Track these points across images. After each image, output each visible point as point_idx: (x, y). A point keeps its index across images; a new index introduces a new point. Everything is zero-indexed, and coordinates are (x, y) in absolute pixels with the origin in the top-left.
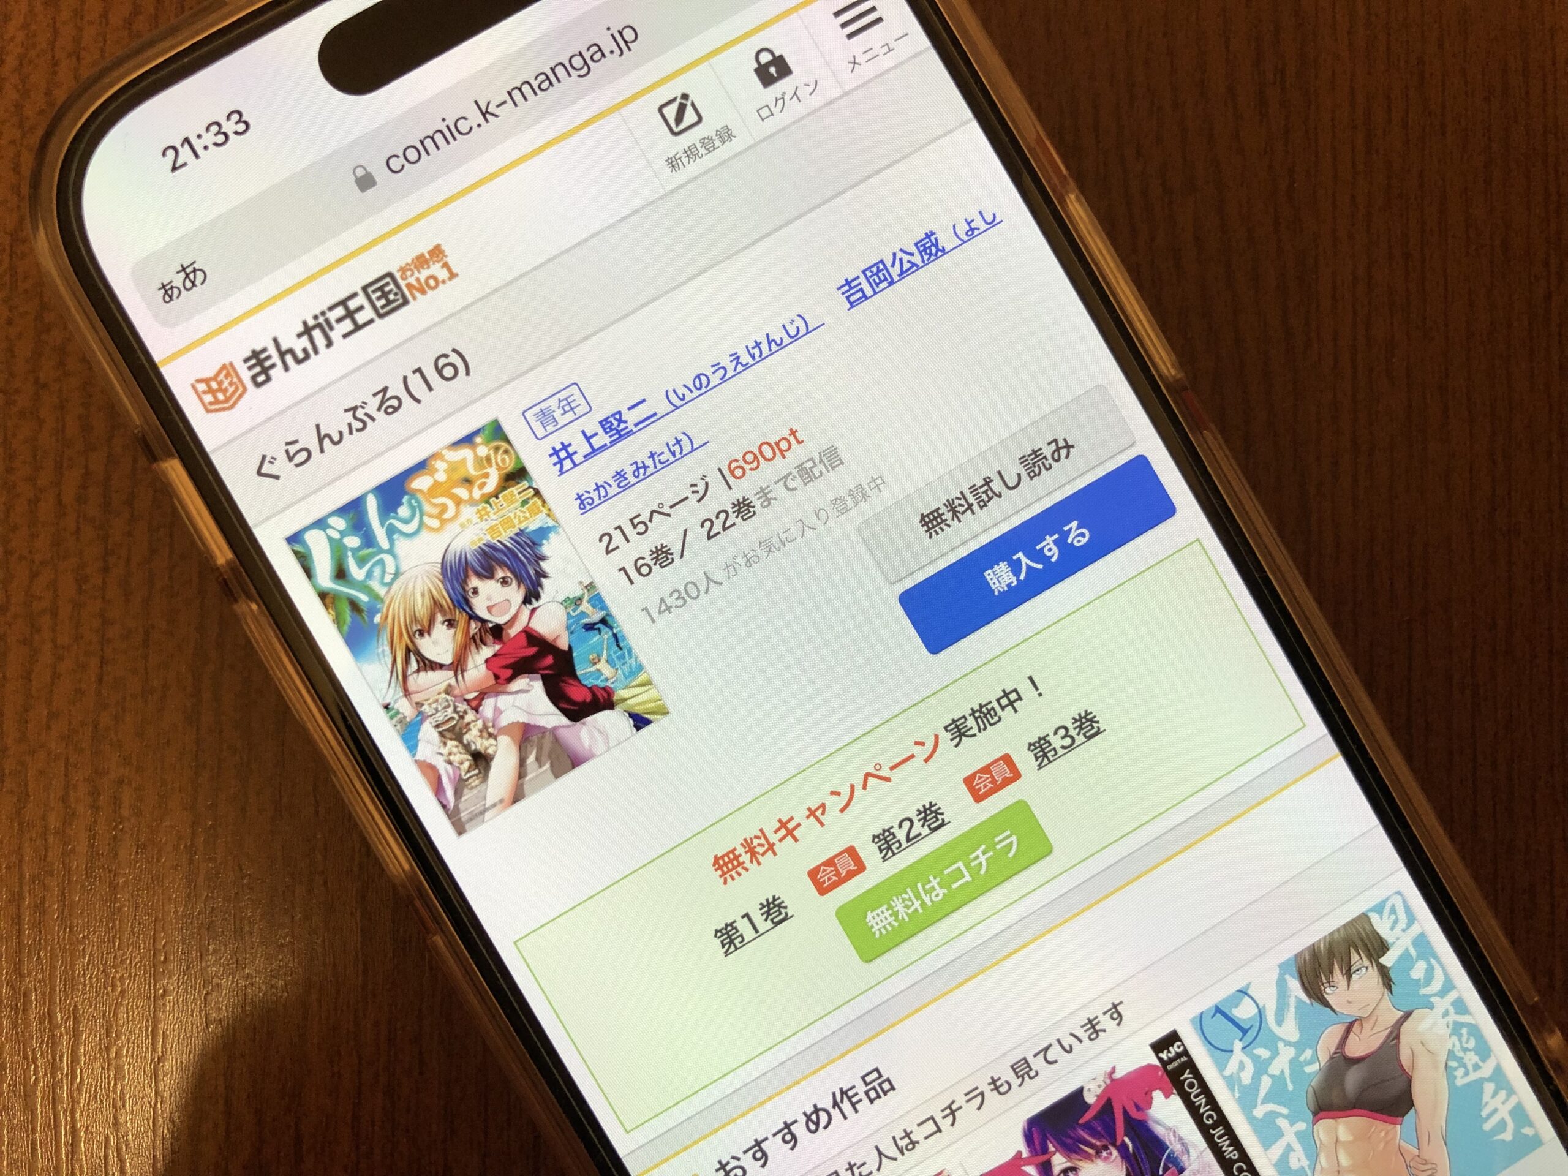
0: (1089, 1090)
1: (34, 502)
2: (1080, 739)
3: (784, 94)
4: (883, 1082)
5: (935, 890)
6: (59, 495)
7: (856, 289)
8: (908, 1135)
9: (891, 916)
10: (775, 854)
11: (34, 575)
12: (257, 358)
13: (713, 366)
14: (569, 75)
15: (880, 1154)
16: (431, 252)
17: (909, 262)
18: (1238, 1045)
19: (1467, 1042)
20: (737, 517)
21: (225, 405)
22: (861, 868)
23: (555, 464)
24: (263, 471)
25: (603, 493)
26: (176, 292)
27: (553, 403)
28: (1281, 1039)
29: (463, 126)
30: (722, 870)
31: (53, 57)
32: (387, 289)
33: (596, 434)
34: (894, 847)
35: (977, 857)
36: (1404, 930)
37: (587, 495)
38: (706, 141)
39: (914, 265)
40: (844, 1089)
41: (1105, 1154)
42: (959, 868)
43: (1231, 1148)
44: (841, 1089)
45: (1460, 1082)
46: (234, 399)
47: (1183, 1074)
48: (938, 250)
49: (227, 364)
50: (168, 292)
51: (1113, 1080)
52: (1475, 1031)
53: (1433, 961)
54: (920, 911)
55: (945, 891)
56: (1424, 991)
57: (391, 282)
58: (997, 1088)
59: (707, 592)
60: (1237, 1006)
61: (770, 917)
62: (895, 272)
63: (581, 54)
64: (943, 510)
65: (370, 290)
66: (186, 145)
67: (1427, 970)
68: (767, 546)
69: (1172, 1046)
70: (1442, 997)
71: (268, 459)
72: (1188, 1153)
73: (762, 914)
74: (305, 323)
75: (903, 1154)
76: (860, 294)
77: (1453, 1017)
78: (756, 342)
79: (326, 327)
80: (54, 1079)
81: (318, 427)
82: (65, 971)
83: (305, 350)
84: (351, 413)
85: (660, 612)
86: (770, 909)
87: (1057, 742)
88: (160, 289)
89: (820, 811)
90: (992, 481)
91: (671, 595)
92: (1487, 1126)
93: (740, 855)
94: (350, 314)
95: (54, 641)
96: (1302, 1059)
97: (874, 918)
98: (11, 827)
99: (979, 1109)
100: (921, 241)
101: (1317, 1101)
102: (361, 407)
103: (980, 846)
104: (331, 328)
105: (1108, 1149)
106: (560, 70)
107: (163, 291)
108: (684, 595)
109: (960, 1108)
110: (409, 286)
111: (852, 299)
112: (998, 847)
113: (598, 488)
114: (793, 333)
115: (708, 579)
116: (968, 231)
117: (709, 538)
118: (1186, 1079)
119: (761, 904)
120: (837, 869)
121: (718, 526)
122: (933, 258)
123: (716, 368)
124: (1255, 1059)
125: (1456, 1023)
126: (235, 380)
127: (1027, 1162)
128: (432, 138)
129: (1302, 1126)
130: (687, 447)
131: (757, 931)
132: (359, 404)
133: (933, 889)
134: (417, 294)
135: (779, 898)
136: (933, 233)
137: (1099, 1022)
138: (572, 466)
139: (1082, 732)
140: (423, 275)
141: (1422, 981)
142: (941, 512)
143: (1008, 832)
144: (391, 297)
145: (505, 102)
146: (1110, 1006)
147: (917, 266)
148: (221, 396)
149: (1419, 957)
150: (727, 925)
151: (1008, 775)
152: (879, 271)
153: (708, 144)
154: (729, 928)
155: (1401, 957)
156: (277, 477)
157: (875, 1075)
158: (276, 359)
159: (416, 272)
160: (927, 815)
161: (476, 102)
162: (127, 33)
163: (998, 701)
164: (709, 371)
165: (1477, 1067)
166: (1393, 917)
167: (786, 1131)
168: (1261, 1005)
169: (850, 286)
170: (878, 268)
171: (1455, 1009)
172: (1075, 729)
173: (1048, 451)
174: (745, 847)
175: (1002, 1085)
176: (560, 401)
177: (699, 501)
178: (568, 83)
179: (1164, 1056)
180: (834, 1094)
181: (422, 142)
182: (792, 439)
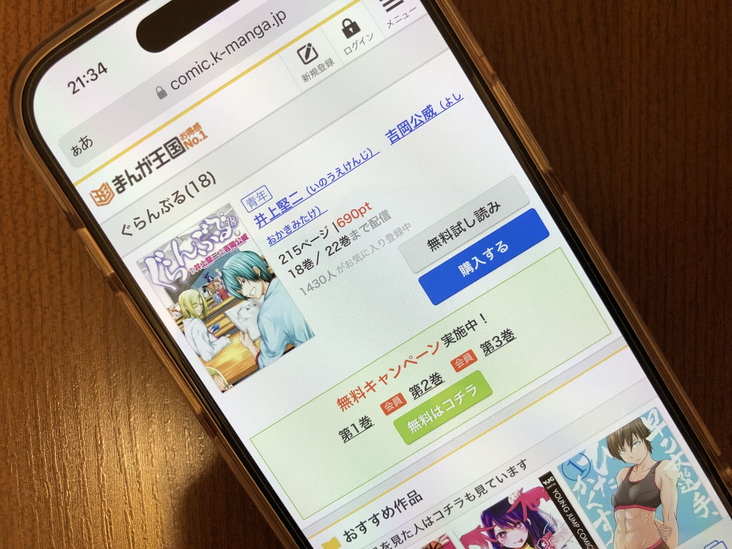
0: (511, 498)
1: (27, 243)
2: (505, 342)
3: (357, 41)
4: (417, 496)
5: (439, 411)
6: (38, 239)
7: (395, 134)
8: (429, 519)
9: (419, 423)
10: (365, 397)
11: (30, 276)
12: (118, 180)
13: (328, 175)
14: (254, 37)
15: (417, 527)
16: (194, 127)
17: (419, 120)
18: (579, 478)
19: (687, 474)
20: (342, 245)
21: (106, 202)
22: (404, 402)
23: (257, 224)
24: (125, 232)
25: (280, 236)
26: (79, 150)
27: (255, 195)
28: (600, 475)
29: (206, 65)
30: (341, 405)
31: (18, 34)
32: (175, 145)
33: (275, 209)
34: (419, 393)
35: (458, 396)
36: (658, 425)
37: (272, 237)
38: (321, 66)
39: (422, 122)
40: (400, 500)
41: (518, 526)
42: (449, 401)
43: (576, 523)
44: (398, 500)
45: (683, 492)
46: (109, 199)
47: (554, 491)
48: (433, 114)
49: (105, 183)
50: (76, 151)
51: (522, 494)
52: (691, 469)
53: (671, 439)
54: (432, 421)
55: (443, 412)
56: (666, 452)
57: (177, 142)
58: (469, 498)
59: (329, 280)
60: (579, 460)
61: (364, 425)
62: (413, 125)
63: (259, 27)
64: (438, 238)
65: (167, 146)
66: (79, 81)
67: (668, 442)
68: (356, 258)
69: (549, 478)
70: (675, 454)
71: (126, 226)
72: (557, 525)
73: (360, 424)
74: (139, 163)
75: (427, 527)
76: (396, 137)
77: (680, 463)
78: (348, 162)
79: (148, 164)
80: (57, 495)
81: (148, 211)
82: (58, 449)
83: (139, 175)
84: (162, 204)
85: (308, 290)
86: (363, 422)
87: (494, 343)
88: (72, 150)
89: (385, 377)
90: (461, 223)
91: (313, 282)
92: (696, 511)
93: (349, 398)
94: (159, 158)
95: (41, 305)
96: (609, 483)
97: (411, 425)
98: (30, 387)
99: (461, 507)
100: (424, 110)
101: (616, 501)
102: (167, 201)
103: (458, 392)
104: (151, 164)
105: (520, 524)
106: (249, 35)
107: (73, 151)
108: (319, 282)
109: (452, 507)
110: (185, 143)
111: (393, 139)
112: (467, 392)
113: (277, 234)
114: (365, 157)
115: (330, 274)
116: (447, 104)
117: (330, 255)
118: (555, 493)
119: (360, 420)
120: (393, 404)
121: (333, 249)
122: (431, 118)
123: (330, 175)
124: (588, 484)
125: (682, 466)
126: (109, 190)
127: (483, 530)
128: (191, 71)
129: (609, 512)
130: (317, 213)
131: (358, 432)
132: (166, 199)
133: (438, 411)
134: (189, 146)
135: (367, 417)
136: (430, 106)
137: (515, 469)
138: (265, 224)
139: (506, 338)
140: (191, 137)
141: (666, 447)
142: (437, 239)
143: (472, 385)
144: (177, 148)
145: (224, 52)
146: (520, 461)
147: (423, 122)
148: (103, 198)
149: (665, 437)
150: (344, 429)
151: (471, 359)
152: (405, 125)
153: (321, 67)
154: (345, 431)
155: (656, 437)
156: (131, 235)
157: (414, 493)
158: (127, 180)
159: (188, 136)
160: (434, 378)
161: (211, 53)
162: (51, 20)
163: (466, 325)
164: (326, 177)
165: (691, 485)
166: (652, 419)
167: (374, 518)
168: (590, 460)
169: (391, 133)
170: (404, 124)
171: (681, 460)
172: (502, 337)
173: (488, 208)
174: (351, 395)
175: (471, 497)
176: (258, 194)
177: (324, 238)
178: (254, 41)
179: (545, 483)
180: (395, 502)
181: (187, 74)
182: (366, 207)
